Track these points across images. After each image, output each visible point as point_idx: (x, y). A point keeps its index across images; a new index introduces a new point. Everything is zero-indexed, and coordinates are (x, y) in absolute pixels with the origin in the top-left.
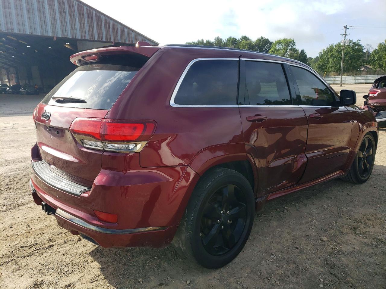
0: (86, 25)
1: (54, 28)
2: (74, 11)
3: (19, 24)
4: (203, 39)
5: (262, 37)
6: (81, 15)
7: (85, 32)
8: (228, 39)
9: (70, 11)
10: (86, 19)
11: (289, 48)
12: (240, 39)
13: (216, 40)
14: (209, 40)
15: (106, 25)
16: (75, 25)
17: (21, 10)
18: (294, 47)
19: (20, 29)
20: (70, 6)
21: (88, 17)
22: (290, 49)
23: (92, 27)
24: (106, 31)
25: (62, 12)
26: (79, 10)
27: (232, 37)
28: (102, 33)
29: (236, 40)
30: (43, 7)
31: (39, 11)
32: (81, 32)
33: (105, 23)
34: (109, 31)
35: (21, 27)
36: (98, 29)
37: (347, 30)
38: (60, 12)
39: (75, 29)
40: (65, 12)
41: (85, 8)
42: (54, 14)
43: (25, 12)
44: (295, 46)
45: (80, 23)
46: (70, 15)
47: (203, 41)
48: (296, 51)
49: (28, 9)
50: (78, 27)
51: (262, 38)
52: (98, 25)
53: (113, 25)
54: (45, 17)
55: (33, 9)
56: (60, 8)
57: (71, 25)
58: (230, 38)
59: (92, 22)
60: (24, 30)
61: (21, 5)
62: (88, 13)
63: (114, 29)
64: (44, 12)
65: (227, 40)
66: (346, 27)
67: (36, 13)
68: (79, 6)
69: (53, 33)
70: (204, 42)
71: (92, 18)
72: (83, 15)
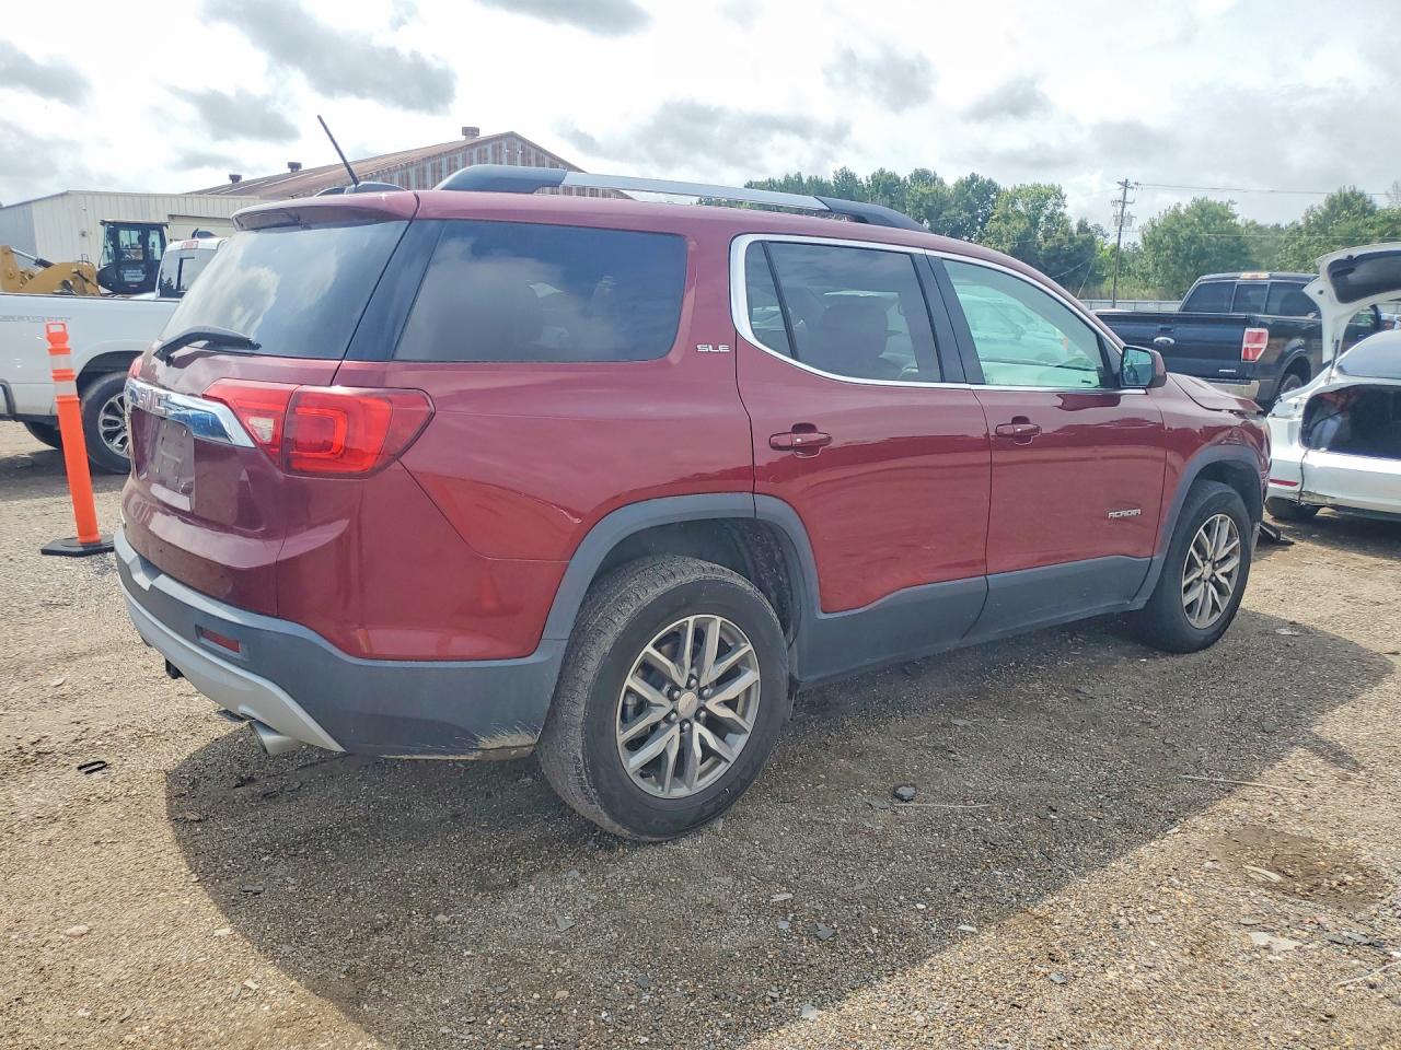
4: (799, 174)
5: (973, 174)
8: (873, 177)
11: (1047, 212)
12: (908, 178)
13: (837, 178)
14: (819, 177)
18: (1062, 209)
22: (1050, 219)
27: (887, 171)
29: (898, 180)
37: (1129, 190)
44: (1065, 206)
47: (800, 178)
48: (1066, 221)
51: (974, 178)
58: (882, 172)
65: (870, 178)
66: (1125, 185)
68: (551, 164)
70: (805, 181)
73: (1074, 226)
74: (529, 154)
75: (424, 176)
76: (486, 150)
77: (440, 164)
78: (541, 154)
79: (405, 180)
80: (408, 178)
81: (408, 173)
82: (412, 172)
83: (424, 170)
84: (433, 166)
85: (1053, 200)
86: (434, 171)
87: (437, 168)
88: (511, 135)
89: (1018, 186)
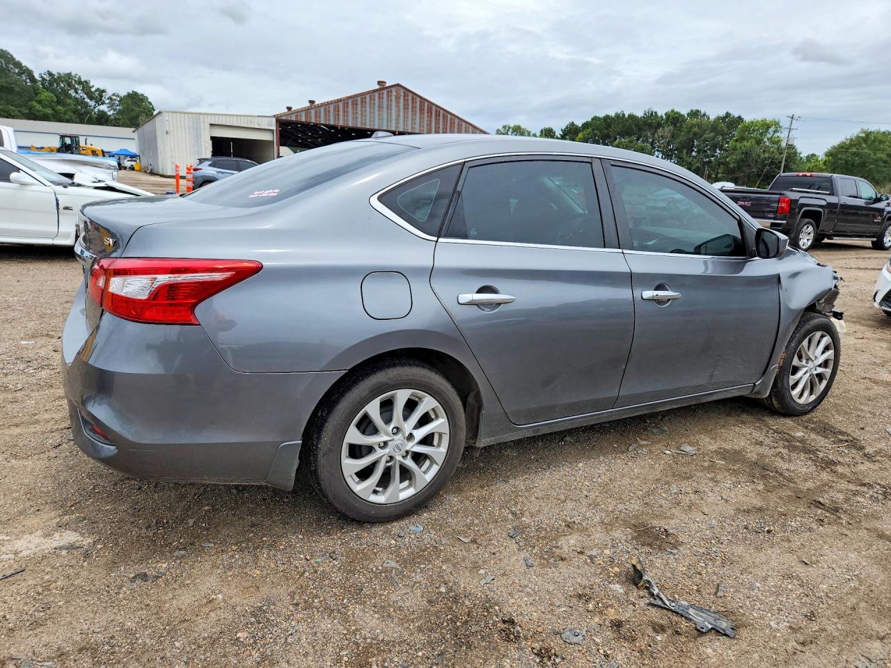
0: (426, 119)
1: (397, 123)
2: (416, 107)
3: (370, 121)
5: (728, 113)
6: (422, 110)
7: (423, 127)
9: (413, 107)
10: (426, 114)
11: (769, 136)
13: (645, 114)
15: (444, 119)
16: (415, 119)
17: (374, 108)
18: (778, 134)
19: (370, 125)
20: (413, 102)
21: (428, 112)
23: (431, 121)
24: (443, 125)
25: (406, 108)
26: (421, 106)
28: (439, 127)
30: (391, 105)
31: (388, 108)
32: (420, 126)
33: (444, 116)
34: (447, 125)
35: (372, 123)
36: (436, 123)
37: (794, 121)
38: (404, 108)
39: (415, 123)
40: (408, 109)
41: (426, 103)
42: (399, 111)
43: (377, 109)
45: (420, 118)
46: (413, 111)
48: (779, 142)
49: (379, 107)
50: (418, 121)
51: (728, 115)
52: (436, 119)
53: (451, 119)
54: (391, 114)
55: (383, 107)
56: (404, 105)
57: (412, 119)
59: (431, 117)
60: (374, 125)
61: (374, 104)
62: (428, 108)
63: (451, 123)
64: (391, 109)
67: (385, 110)
68: (421, 102)
69: (396, 127)
71: (431, 113)
72: (424, 110)
73: (783, 144)
74: (408, 96)
75: (347, 107)
76: (383, 94)
77: (356, 100)
78: (415, 97)
79: (337, 109)
80: (338, 108)
81: (338, 105)
82: (341, 104)
83: (347, 103)
84: (353, 101)
85: (773, 128)
86: (353, 104)
87: (355, 102)
88: (398, 85)
89: (752, 120)
